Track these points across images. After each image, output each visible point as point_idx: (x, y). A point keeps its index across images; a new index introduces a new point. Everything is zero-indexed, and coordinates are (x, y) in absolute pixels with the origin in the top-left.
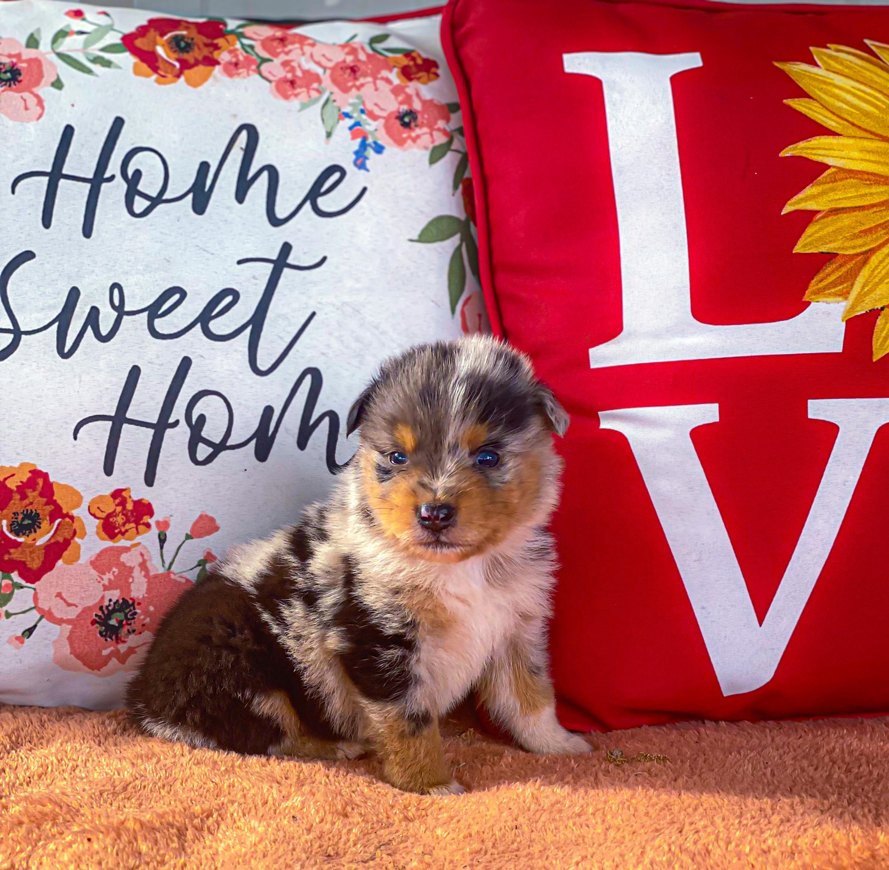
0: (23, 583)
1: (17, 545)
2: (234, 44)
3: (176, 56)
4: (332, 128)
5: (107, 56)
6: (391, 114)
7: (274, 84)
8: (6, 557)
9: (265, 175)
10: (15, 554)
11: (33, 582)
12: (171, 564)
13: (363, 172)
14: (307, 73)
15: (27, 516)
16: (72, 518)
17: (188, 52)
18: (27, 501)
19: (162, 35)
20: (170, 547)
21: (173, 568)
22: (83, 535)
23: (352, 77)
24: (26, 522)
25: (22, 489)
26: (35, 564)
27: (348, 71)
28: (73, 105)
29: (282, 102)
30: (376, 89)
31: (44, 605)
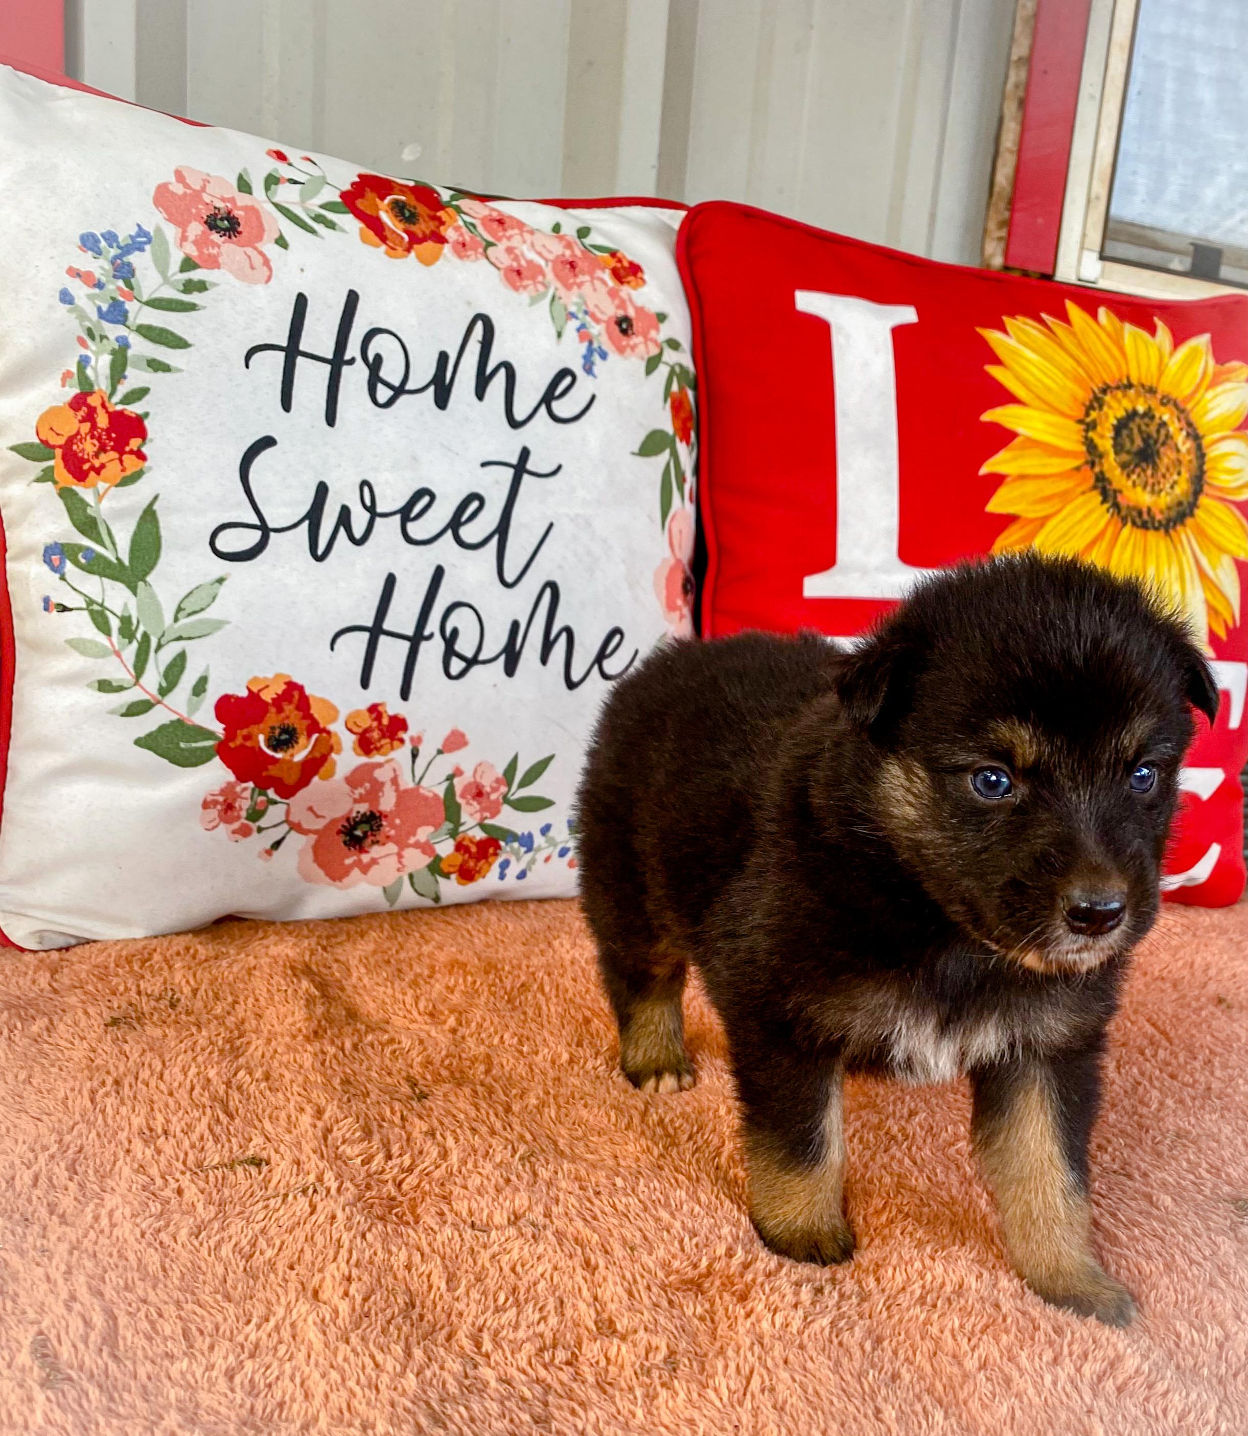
0: (277, 798)
1: (275, 761)
2: (456, 221)
3: (401, 226)
4: (562, 328)
5: (330, 216)
6: (610, 318)
7: (502, 272)
8: (264, 774)
9: (502, 372)
10: (273, 771)
11: (287, 798)
12: (421, 778)
13: (590, 378)
14: (530, 262)
15: (284, 730)
16: (329, 733)
17: (414, 224)
18: (283, 715)
19: (382, 198)
20: (421, 762)
21: (423, 783)
22: (339, 752)
23: (571, 274)
24: (284, 737)
25: (279, 702)
26: (291, 778)
27: (568, 266)
28: (302, 270)
29: (511, 293)
30: (595, 290)
31: (294, 818)
